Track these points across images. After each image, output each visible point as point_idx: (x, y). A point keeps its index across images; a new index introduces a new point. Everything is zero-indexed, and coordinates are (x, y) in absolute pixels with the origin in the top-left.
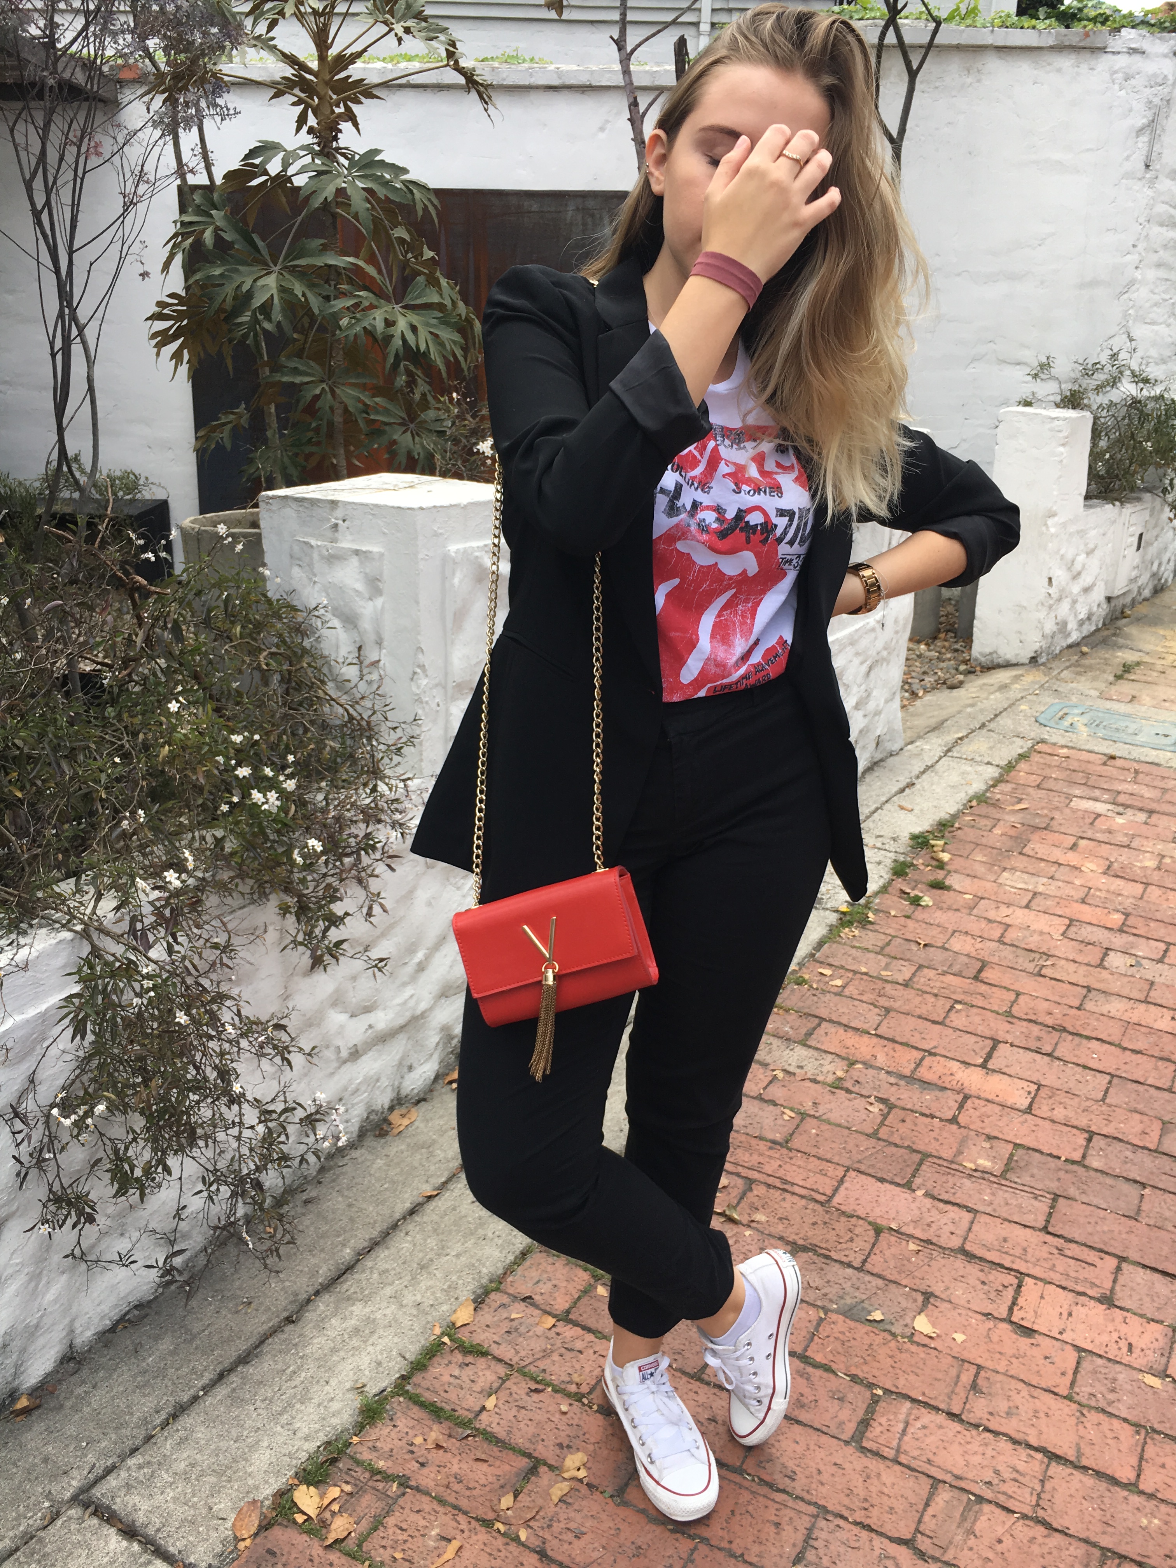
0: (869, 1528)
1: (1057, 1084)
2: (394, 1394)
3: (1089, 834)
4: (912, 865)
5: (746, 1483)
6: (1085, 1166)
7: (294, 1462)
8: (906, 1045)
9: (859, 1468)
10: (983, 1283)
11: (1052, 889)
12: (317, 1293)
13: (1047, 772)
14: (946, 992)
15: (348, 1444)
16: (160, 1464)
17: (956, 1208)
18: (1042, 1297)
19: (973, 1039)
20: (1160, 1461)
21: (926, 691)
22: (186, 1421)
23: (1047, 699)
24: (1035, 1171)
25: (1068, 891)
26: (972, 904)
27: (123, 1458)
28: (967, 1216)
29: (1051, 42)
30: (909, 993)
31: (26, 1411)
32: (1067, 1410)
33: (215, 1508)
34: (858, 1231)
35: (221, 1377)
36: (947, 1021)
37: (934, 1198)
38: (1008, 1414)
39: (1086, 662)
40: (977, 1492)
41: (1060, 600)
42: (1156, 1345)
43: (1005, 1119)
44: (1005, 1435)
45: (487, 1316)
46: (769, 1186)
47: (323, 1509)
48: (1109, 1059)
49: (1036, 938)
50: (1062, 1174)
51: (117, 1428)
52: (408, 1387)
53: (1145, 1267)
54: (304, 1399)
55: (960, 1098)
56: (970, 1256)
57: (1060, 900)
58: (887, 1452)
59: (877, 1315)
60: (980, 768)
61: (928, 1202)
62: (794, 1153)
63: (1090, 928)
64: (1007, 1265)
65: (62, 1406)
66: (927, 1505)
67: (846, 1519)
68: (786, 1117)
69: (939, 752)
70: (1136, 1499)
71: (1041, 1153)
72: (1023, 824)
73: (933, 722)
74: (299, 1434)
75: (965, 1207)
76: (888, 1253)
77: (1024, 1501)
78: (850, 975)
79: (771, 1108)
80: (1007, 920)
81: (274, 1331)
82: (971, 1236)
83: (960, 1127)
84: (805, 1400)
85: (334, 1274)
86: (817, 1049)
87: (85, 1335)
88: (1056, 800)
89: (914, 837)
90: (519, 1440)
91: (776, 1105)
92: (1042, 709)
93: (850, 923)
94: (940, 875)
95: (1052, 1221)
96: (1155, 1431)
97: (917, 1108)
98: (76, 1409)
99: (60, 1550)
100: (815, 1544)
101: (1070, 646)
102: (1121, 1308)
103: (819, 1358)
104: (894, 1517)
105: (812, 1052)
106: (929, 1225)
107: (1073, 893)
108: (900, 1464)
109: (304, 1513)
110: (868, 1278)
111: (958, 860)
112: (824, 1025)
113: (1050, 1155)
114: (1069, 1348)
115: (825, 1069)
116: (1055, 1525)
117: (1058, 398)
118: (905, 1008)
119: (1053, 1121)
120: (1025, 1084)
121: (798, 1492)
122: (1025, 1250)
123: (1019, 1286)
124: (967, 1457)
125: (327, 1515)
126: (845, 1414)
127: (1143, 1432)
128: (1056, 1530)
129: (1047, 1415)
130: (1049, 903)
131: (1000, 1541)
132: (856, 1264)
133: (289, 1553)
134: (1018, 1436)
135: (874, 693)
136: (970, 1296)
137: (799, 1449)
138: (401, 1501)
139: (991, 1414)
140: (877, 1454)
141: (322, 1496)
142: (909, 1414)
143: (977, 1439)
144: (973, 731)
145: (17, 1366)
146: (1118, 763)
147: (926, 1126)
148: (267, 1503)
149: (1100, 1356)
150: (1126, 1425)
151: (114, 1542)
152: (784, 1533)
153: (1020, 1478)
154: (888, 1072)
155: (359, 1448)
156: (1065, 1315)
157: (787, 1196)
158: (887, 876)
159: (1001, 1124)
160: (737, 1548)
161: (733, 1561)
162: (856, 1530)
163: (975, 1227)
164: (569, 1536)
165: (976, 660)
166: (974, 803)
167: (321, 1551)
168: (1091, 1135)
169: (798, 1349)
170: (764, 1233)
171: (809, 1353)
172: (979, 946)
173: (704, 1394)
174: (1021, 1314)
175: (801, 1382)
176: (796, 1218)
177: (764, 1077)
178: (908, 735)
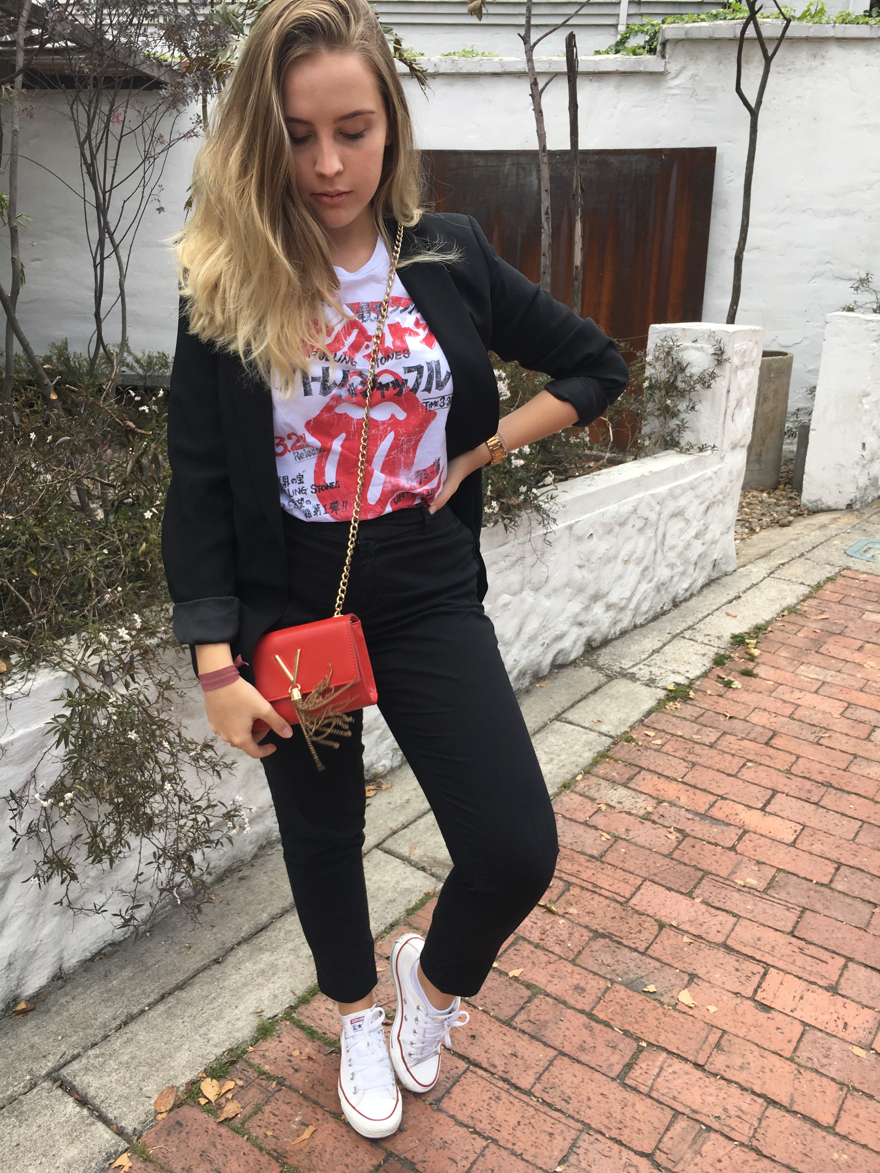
0: (620, 1143)
1: (818, 826)
2: (284, 1019)
3: (874, 639)
4: (730, 657)
5: (531, 1103)
6: (831, 888)
7: (205, 1061)
8: (705, 790)
9: (620, 1098)
10: (737, 970)
11: (838, 679)
12: (239, 944)
13: (848, 591)
14: (742, 753)
15: (245, 1052)
16: (110, 1055)
17: (724, 913)
18: (781, 984)
19: (758, 788)
20: (855, 1112)
21: (762, 528)
22: (133, 1027)
23: (857, 536)
24: (791, 890)
25: (851, 682)
26: (772, 688)
27: (86, 1049)
28: (732, 920)
30: (713, 752)
31: (24, 1012)
32: (788, 1069)
33: (145, 1089)
34: (646, 925)
35: (163, 998)
36: (739, 775)
37: (708, 905)
38: (741, 1067)
40: (708, 1123)
41: (872, 460)
42: (866, 1025)
43: (773, 849)
44: (736, 1083)
46: (583, 888)
47: (220, 1096)
48: (863, 809)
49: (820, 716)
50: (812, 893)
51: (85, 1028)
52: (294, 1015)
53: (866, 966)
54: (219, 1017)
55: (740, 832)
56: (730, 950)
57: (843, 688)
58: (642, 1088)
59: (651, 988)
60: (794, 587)
61: (704, 907)
62: (606, 865)
63: (863, 710)
64: (758, 958)
65: (49, 1010)
66: (668, 1129)
67: (604, 1135)
68: (603, 839)
69: (764, 574)
70: (831, 1139)
71: (798, 876)
72: (822, 630)
73: (763, 551)
74: (211, 1042)
75: (732, 913)
76: (666, 943)
77: (743, 1132)
78: (669, 737)
79: (593, 831)
80: (799, 702)
81: (205, 968)
82: (733, 934)
83: (737, 853)
84: (586, 1046)
85: (253, 931)
86: (634, 790)
87: (71, 962)
88: (852, 613)
89: (734, 637)
91: (596, 829)
92: (852, 544)
93: (674, 699)
94: (751, 665)
95: (799, 927)
96: (855, 1089)
97: (706, 837)
98: (58, 1013)
99: (32, 1109)
100: (578, 1151)
102: (843, 996)
103: (601, 1016)
104: (641, 1136)
105: (630, 792)
106: (701, 925)
107: (854, 683)
108: (651, 1098)
109: (207, 1098)
110: (649, 960)
111: (766, 655)
112: (643, 772)
113: (805, 878)
114: (797, 1023)
115: (638, 805)
116: (765, 1153)
117: (875, 306)
118: (708, 763)
119: (811, 853)
120: (793, 824)
121: (571, 1112)
122: (773, 947)
123: (765, 974)
124: (704, 1097)
125: (223, 1100)
126: (615, 1058)
127: (845, 1089)
128: (765, 1156)
129: (771, 1071)
130: (834, 690)
131: (720, 1161)
132: (641, 949)
133: (192, 1126)
134: (746, 1085)
135: (711, 527)
136: (725, 979)
137: (576, 1081)
138: (277, 1095)
139: (728, 1067)
140: (635, 1089)
141: (221, 1087)
142: (664, 1062)
143: (714, 1084)
144: (793, 559)
145: (19, 980)
147: (710, 851)
148: (181, 1089)
149: (821, 1030)
150: (833, 1083)
151: (70, 1107)
152: (555, 1141)
153: (743, 1116)
154: (687, 810)
155: (252, 1055)
156: (798, 998)
157: (596, 896)
158: (709, 665)
159: (769, 853)
160: (518, 1149)
161: (514, 1158)
162: (610, 1143)
163: (737, 928)
165: (805, 505)
166: (786, 613)
167: (214, 1126)
168: (839, 866)
169: (587, 1009)
170: (574, 923)
171: (595, 1012)
172: (773, 720)
173: (511, 1035)
174: (763, 995)
175: (585, 1033)
176: (600, 913)
177: (590, 808)
178: (743, 560)
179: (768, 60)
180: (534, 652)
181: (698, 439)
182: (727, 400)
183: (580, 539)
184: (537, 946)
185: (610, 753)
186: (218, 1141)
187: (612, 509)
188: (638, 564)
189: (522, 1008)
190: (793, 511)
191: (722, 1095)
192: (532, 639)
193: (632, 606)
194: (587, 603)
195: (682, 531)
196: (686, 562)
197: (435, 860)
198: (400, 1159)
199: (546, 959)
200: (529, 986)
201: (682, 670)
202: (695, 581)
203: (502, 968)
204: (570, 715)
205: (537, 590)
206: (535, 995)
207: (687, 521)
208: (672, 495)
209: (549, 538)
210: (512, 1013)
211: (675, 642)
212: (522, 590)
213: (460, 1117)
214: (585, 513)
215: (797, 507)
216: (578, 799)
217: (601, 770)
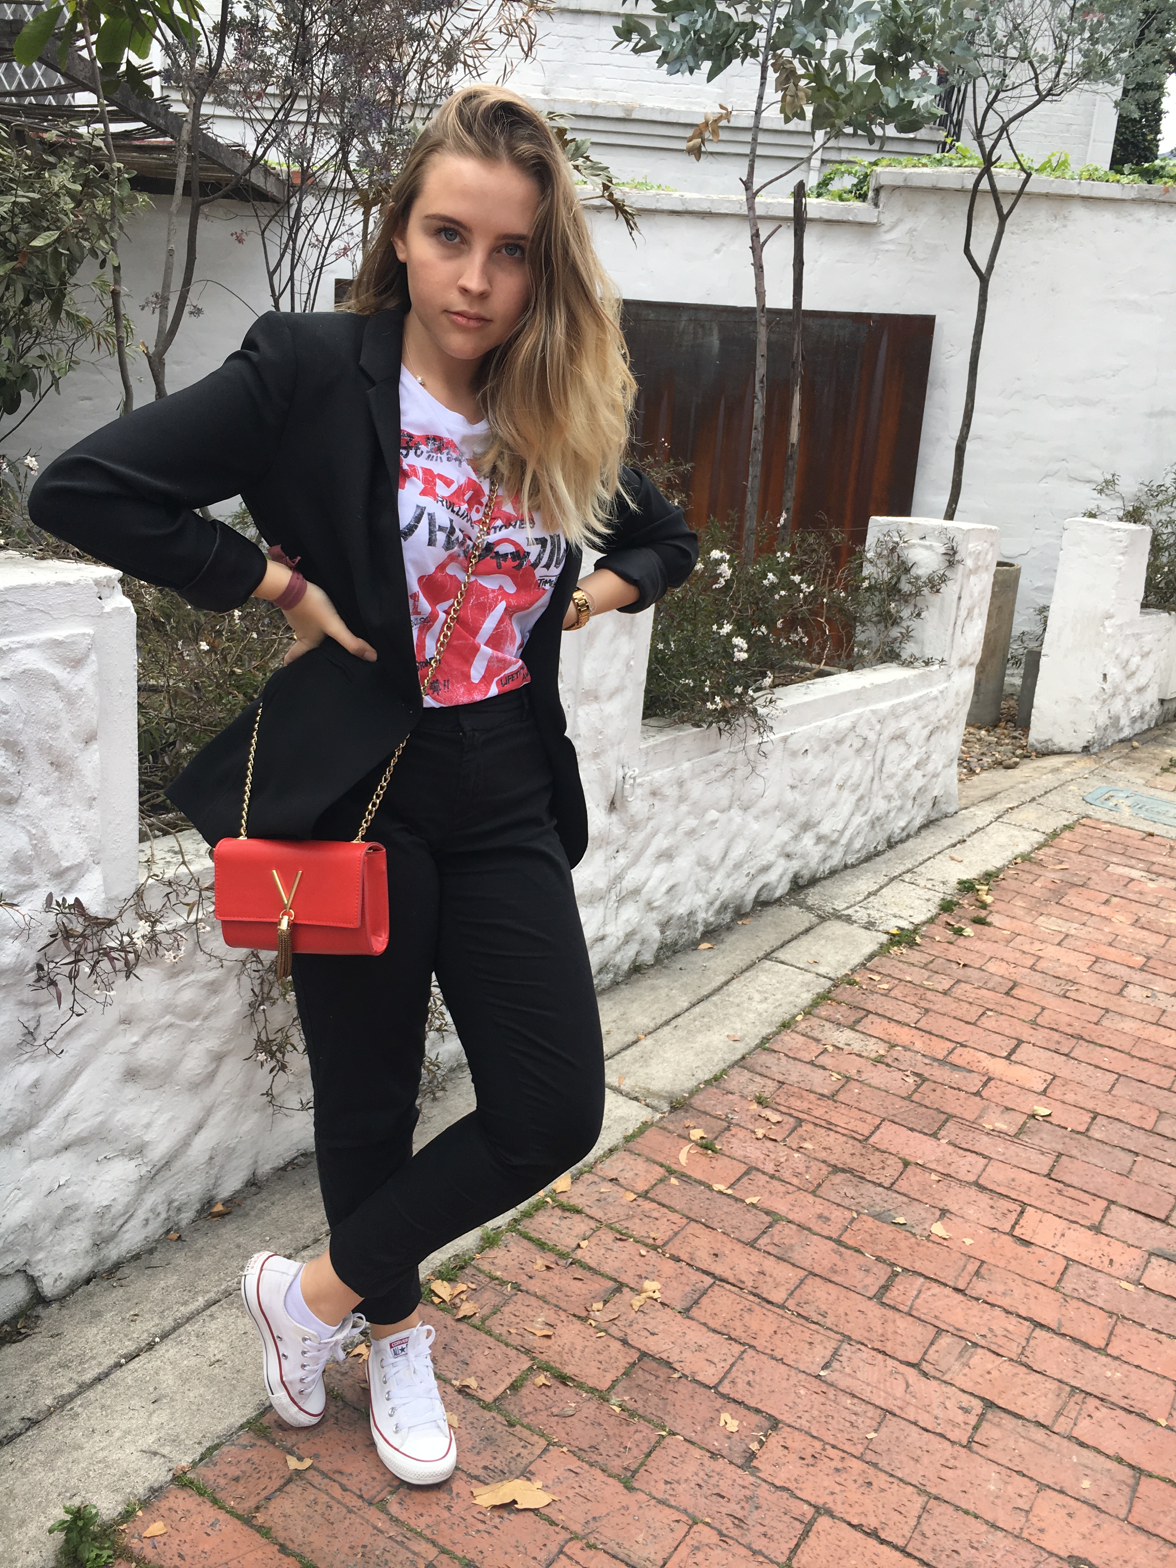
0: (884, 1353)
1: (1070, 1077)
2: (508, 1230)
3: (1122, 893)
4: (958, 903)
5: (786, 1316)
6: (1089, 1137)
7: (431, 1266)
8: (942, 1037)
9: (879, 1315)
10: (992, 1207)
11: (1083, 932)
13: (1089, 842)
14: (980, 1002)
15: (472, 1259)
17: (974, 1155)
18: (1040, 1221)
19: (1000, 1037)
20: (1126, 1337)
21: (983, 769)
23: (1095, 782)
24: (1044, 1136)
25: (1098, 935)
26: (1009, 939)
27: (297, 1250)
28: (983, 1161)
29: (1133, 195)
30: (947, 1000)
31: (221, 1215)
32: (1052, 1297)
34: (889, 1162)
36: (979, 1023)
37: (955, 1146)
38: (1003, 1294)
39: (1136, 755)
40: (973, 1340)
41: (1113, 695)
42: (1133, 1262)
43: (1021, 1096)
44: (999, 1307)
45: (580, 1188)
46: (816, 1125)
47: (454, 1297)
48: (1120, 1063)
49: (1065, 969)
50: (1067, 1140)
51: (295, 1230)
52: (518, 1228)
53: (1130, 1209)
55: (985, 1079)
56: (982, 1188)
57: (1089, 942)
58: (901, 1307)
59: (901, 1220)
60: (1027, 834)
61: (950, 1149)
62: (839, 1104)
63: (1113, 965)
64: (1013, 1197)
65: (248, 1214)
66: (932, 1343)
67: (866, 1346)
68: (834, 1079)
69: (991, 817)
70: (1103, 1359)
71: (1051, 1123)
72: (1062, 881)
73: (987, 793)
75: (982, 1155)
76: (913, 1180)
77: (1011, 1349)
78: (896, 982)
79: (822, 1071)
80: (1040, 953)
82: (985, 1174)
83: (983, 1099)
84: (837, 1268)
86: (863, 1033)
87: (265, 1168)
88: (1094, 864)
89: (961, 882)
90: (607, 1269)
91: (824, 1068)
92: (1090, 790)
93: (899, 943)
94: (983, 913)
95: (1055, 1170)
96: (1124, 1318)
97: (947, 1082)
98: (259, 1217)
100: (840, 1358)
101: (1121, 741)
102: (1106, 1235)
103: (850, 1243)
104: (904, 1348)
105: (858, 1035)
106: (950, 1164)
107: (1101, 937)
108: (912, 1316)
109: (440, 1297)
110: (895, 1195)
111: (999, 903)
112: (871, 1016)
113: (1059, 1126)
114: (1059, 1257)
115: (869, 1048)
116: (1035, 1368)
117: (1121, 513)
118: (942, 1011)
119: (1064, 1102)
120: (1042, 1074)
121: (829, 1325)
122: (1030, 1188)
123: (1022, 1212)
124: (967, 1317)
125: (457, 1300)
126: (869, 1280)
127: (1115, 1318)
128: (1037, 1371)
129: (1035, 1298)
130: (1079, 943)
131: (989, 1373)
132: (886, 1184)
134: (1011, 1309)
135: (934, 757)
136: (980, 1215)
137: (832, 1298)
138: (515, 1298)
139: (990, 1292)
140: (894, 1308)
141: (452, 1290)
142: (922, 1286)
143: (977, 1307)
144: (1023, 803)
145: (217, 1179)
146: (1155, 839)
147: (954, 1095)
149: (1085, 1265)
150: (1100, 1311)
152: (816, 1349)
153: (1010, 1336)
154: (924, 1055)
155: (481, 1263)
156: (1059, 1235)
157: (832, 1133)
158: (935, 911)
159: (1018, 1100)
160: (778, 1354)
161: (774, 1362)
162: (874, 1353)
163: (989, 1169)
164: (647, 1334)
165: (1032, 746)
167: (453, 1323)
168: (1095, 1116)
169: (835, 1236)
170: (810, 1157)
171: (843, 1239)
172: (1013, 970)
173: (755, 1256)
174: (1022, 1231)
175: (836, 1258)
176: (837, 1150)
177: (816, 1049)
178: (964, 802)
179: (1003, 219)
180: (738, 883)
181: (922, 651)
182: (958, 608)
183: (794, 754)
184: (772, 1177)
185: (832, 995)
186: (460, 1338)
187: (830, 723)
188: (854, 791)
189: (764, 1233)
190: (1019, 752)
191: (986, 1317)
192: (737, 866)
193: (844, 841)
194: (796, 830)
195: (902, 758)
196: (904, 795)
197: (648, 1090)
198: (654, 1358)
199: (783, 1189)
200: (768, 1213)
201: (905, 914)
202: (913, 819)
203: (738, 1195)
204: (781, 955)
205: (746, 809)
206: (776, 1221)
207: (909, 746)
208: (894, 713)
209: (765, 748)
210: (753, 1236)
211: (894, 884)
212: (730, 807)
213: (711, 1324)
214: (801, 725)
215: (1023, 747)
216: (801, 1039)
217: (823, 1011)
